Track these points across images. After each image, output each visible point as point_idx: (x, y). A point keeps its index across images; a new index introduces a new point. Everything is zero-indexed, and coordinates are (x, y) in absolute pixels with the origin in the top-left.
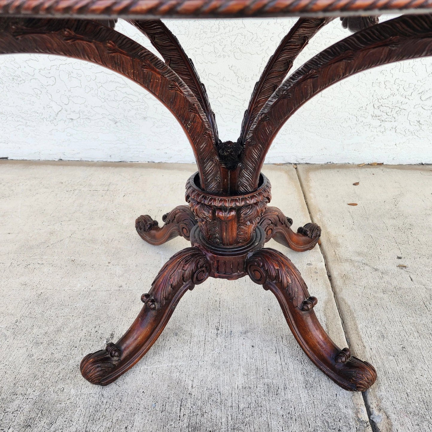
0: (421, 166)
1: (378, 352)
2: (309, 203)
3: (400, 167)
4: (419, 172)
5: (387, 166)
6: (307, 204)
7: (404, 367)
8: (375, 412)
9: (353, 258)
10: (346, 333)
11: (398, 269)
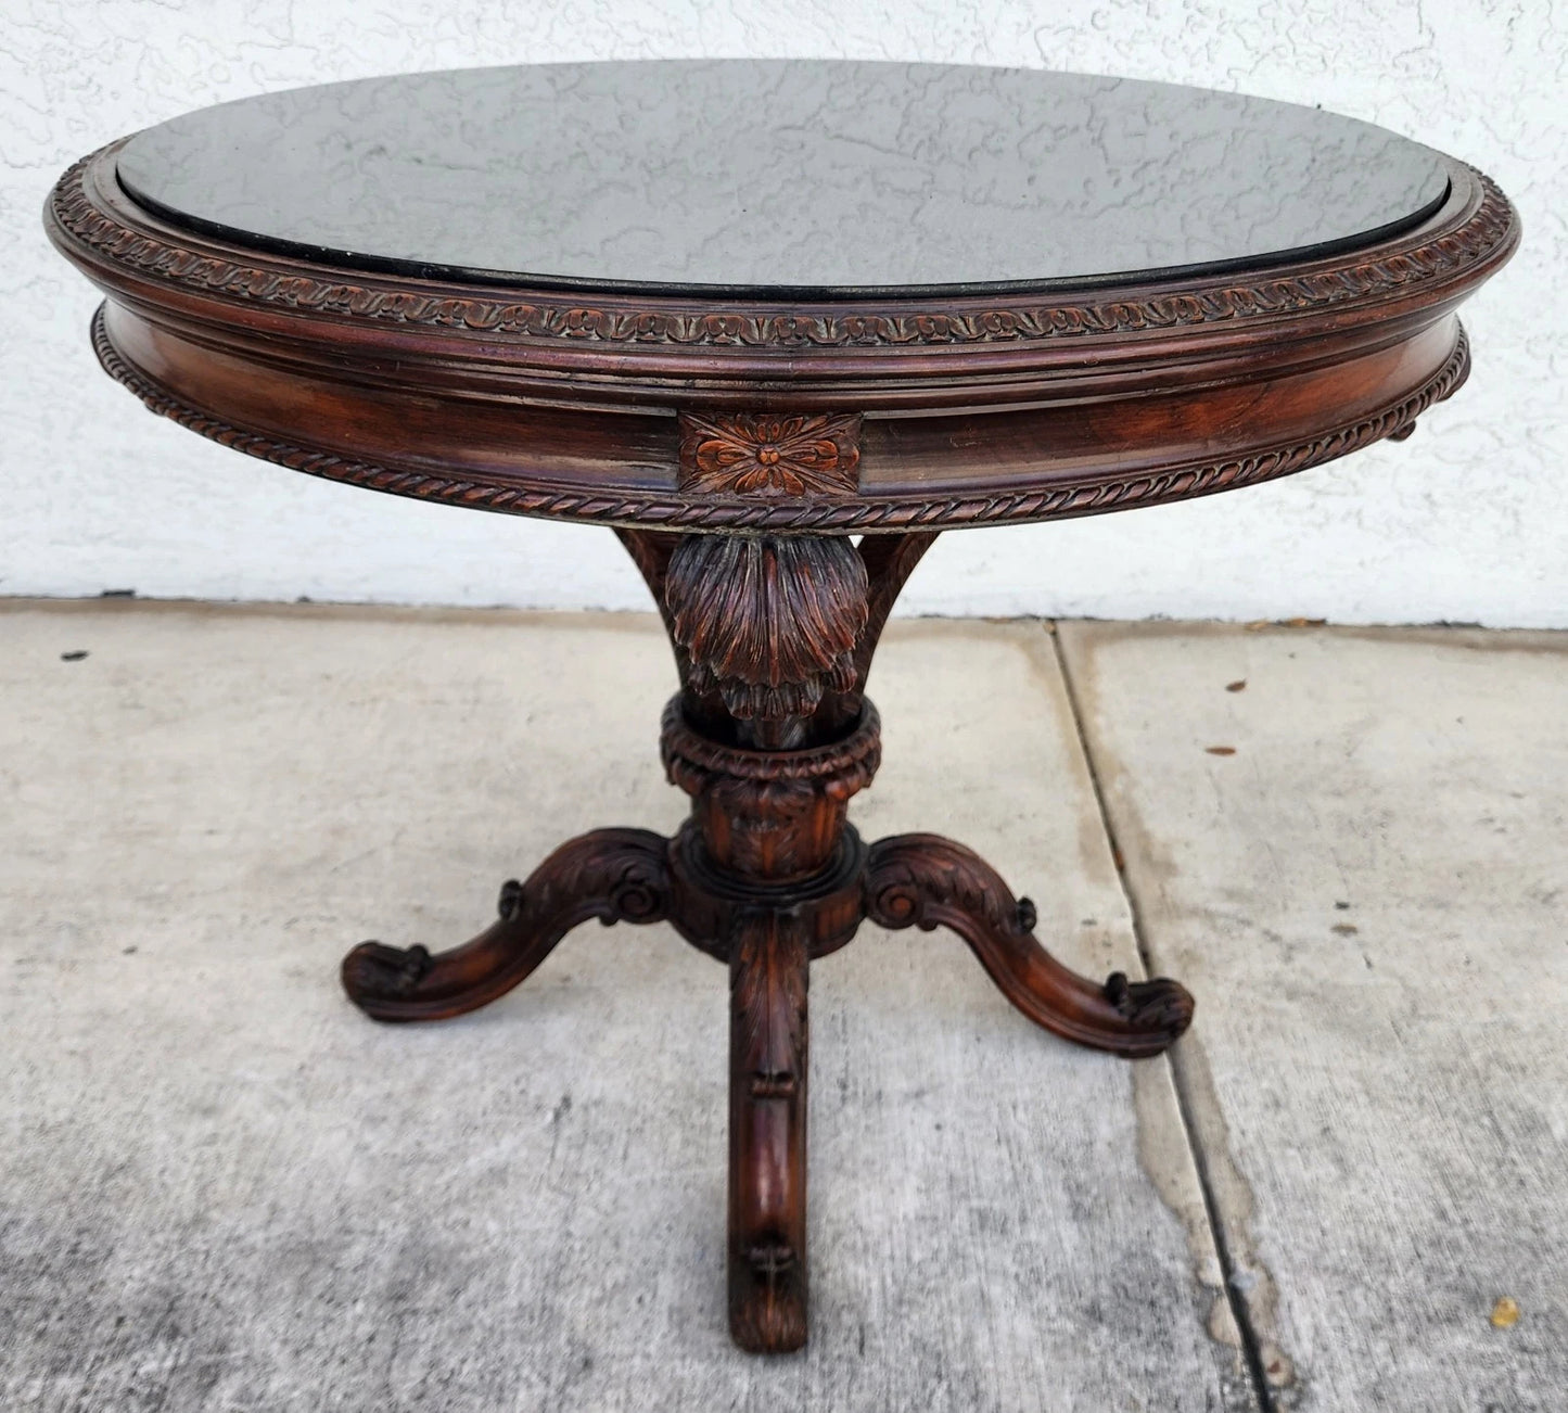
0: (1441, 633)
1: (1260, 1138)
2: (1092, 744)
3: (1378, 633)
4: (1431, 649)
5: (1338, 630)
6: (1086, 747)
7: (1321, 1172)
8: (1242, 1267)
9: (1213, 906)
10: (1183, 1097)
11: (1336, 936)
